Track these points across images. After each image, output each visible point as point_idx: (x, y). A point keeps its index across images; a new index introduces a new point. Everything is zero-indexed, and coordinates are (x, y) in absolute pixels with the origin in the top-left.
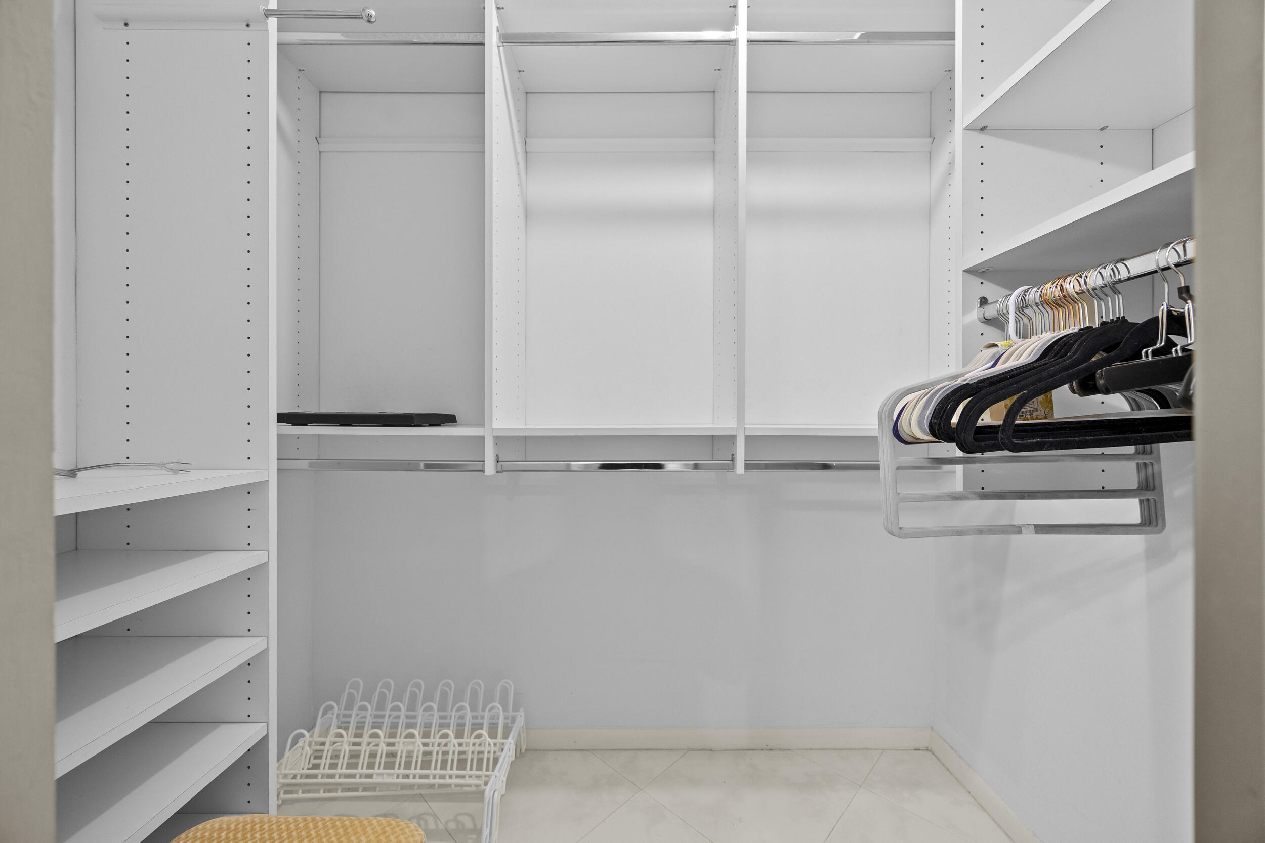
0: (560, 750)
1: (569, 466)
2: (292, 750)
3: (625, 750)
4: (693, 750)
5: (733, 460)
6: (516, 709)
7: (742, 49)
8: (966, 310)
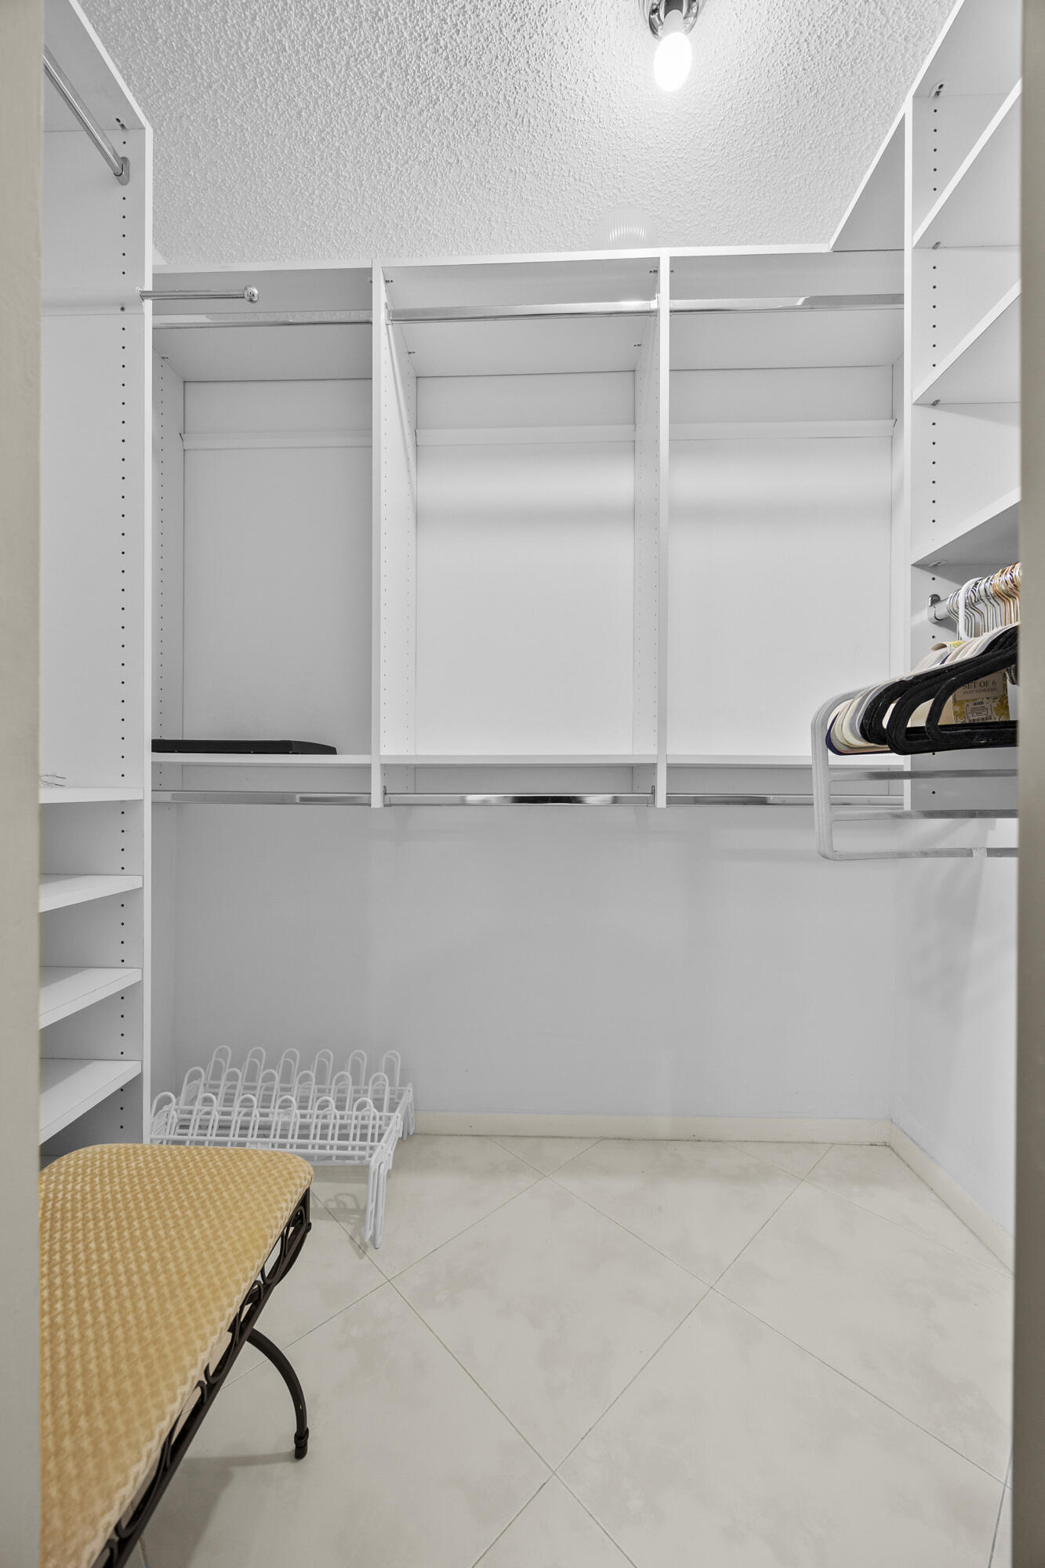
0: (452, 1135)
1: (463, 799)
2: (157, 1116)
3: (528, 1137)
4: (607, 1139)
5: (653, 792)
6: (403, 1083)
7: (665, 319)
8: (915, 609)
